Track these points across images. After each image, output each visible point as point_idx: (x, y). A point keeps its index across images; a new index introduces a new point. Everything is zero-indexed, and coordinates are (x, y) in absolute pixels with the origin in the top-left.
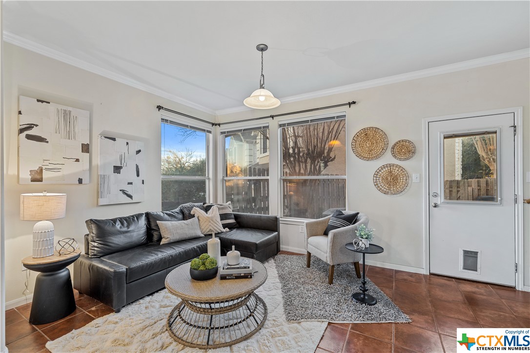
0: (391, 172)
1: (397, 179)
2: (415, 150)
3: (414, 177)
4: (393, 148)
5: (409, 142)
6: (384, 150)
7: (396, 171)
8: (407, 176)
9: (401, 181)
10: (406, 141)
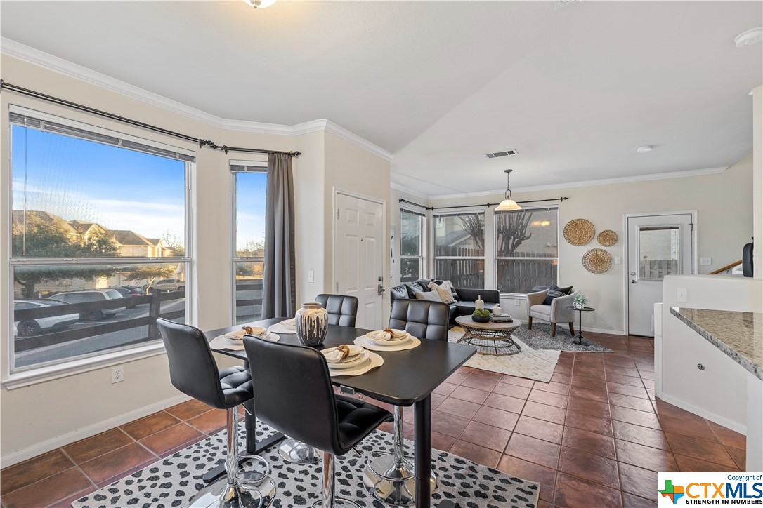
0: (597, 255)
1: (602, 261)
2: (617, 239)
3: (616, 260)
4: (599, 236)
5: (612, 232)
6: (591, 237)
7: (601, 255)
8: (611, 259)
9: (606, 262)
10: (610, 231)
